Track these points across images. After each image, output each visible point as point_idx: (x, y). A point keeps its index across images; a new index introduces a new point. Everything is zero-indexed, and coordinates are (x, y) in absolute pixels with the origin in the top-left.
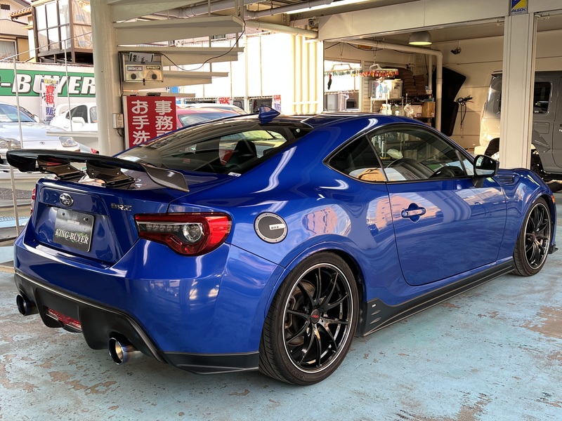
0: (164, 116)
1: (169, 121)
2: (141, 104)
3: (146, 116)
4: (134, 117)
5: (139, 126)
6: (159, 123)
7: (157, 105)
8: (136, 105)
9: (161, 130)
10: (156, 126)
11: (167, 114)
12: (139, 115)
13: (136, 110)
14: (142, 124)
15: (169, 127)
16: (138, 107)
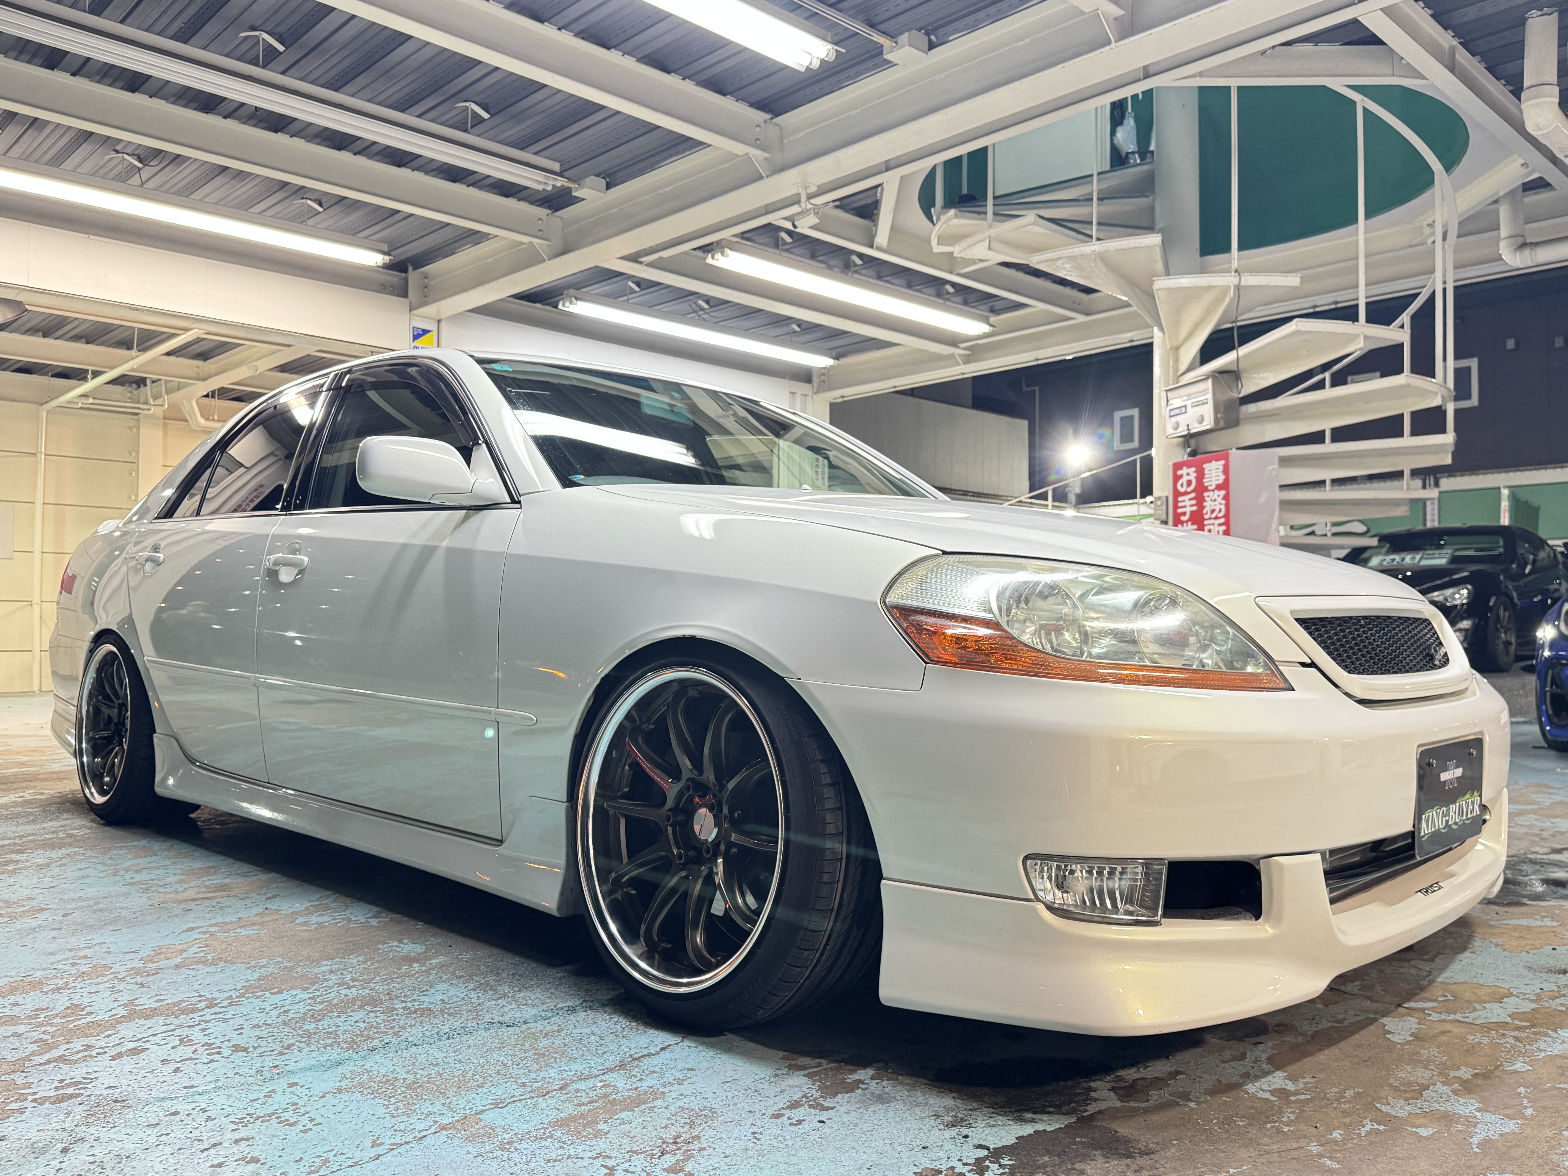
0: (1213, 491)
1: (1220, 500)
2: (1188, 474)
3: (1193, 495)
4: (1180, 499)
5: (1184, 514)
6: (1208, 505)
7: (1206, 472)
8: (1181, 476)
9: (1210, 519)
10: (1204, 512)
11: (1219, 487)
12: (1186, 493)
13: (1182, 485)
14: (1188, 510)
15: (1220, 511)
16: (1184, 480)
